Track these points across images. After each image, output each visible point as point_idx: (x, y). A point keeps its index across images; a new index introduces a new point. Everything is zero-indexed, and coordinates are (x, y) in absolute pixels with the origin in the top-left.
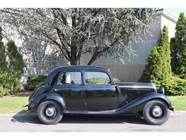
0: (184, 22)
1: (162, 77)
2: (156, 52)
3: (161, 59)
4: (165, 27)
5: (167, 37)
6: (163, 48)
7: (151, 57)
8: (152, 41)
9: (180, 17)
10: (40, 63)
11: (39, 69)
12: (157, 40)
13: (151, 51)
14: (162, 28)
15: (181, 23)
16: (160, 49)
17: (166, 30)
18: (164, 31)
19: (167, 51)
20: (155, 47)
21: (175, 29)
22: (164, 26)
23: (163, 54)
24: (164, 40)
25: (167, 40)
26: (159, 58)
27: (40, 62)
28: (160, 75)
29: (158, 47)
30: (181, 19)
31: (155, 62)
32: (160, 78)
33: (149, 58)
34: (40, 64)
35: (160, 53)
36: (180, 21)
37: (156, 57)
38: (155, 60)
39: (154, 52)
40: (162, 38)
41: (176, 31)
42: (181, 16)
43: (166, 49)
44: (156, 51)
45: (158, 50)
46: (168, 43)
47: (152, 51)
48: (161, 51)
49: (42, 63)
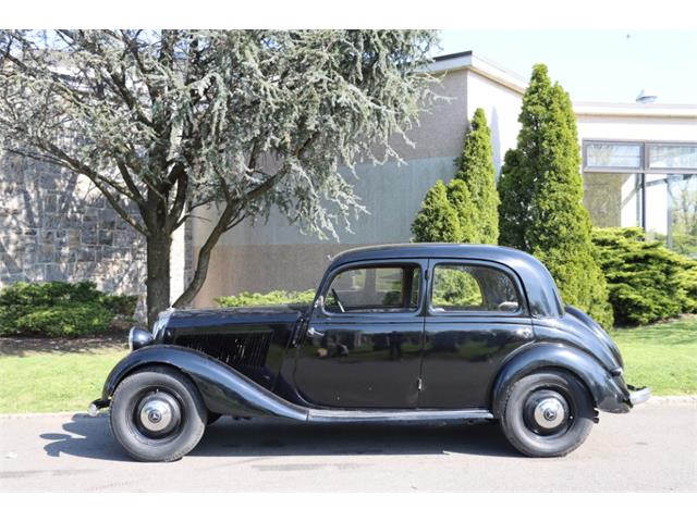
0: (545, 96)
1: (461, 284)
2: (442, 200)
3: (457, 225)
4: (478, 114)
5: (484, 148)
6: (469, 186)
7: (426, 218)
8: (437, 160)
9: (533, 78)
10: (49, 239)
11: (44, 258)
12: (454, 158)
13: (427, 196)
14: (470, 117)
15: (534, 101)
16: (457, 188)
17: (481, 123)
18: (476, 126)
19: (485, 195)
20: (440, 184)
21: (519, 121)
22: (475, 110)
23: (468, 207)
24: (474, 158)
25: (484, 157)
26: (451, 222)
27: (50, 233)
28: (452, 279)
29: (453, 183)
30: (537, 88)
31: (435, 233)
32: (454, 290)
33: (418, 222)
34: (49, 242)
35: (455, 203)
36: (533, 93)
37: (441, 218)
38: (437, 228)
39: (435, 198)
40: (468, 152)
41: (520, 126)
42: (538, 76)
43: (481, 189)
44: (444, 195)
45: (450, 191)
46: (488, 168)
47: (430, 196)
48: (460, 198)
49: (56, 239)
